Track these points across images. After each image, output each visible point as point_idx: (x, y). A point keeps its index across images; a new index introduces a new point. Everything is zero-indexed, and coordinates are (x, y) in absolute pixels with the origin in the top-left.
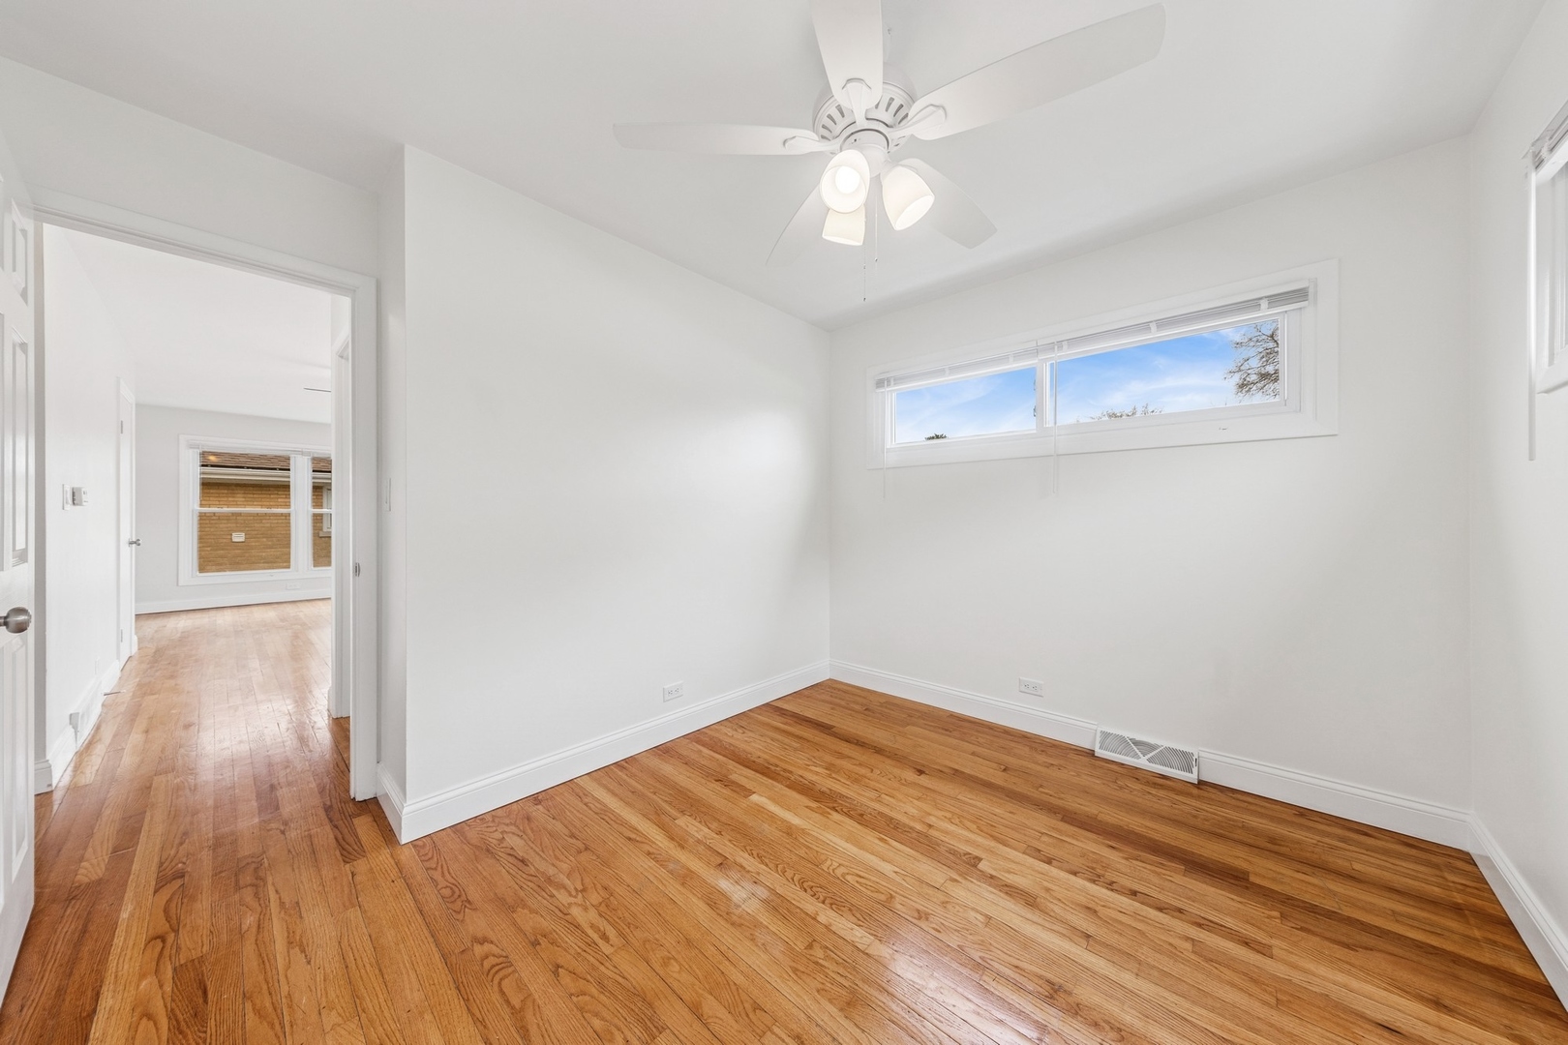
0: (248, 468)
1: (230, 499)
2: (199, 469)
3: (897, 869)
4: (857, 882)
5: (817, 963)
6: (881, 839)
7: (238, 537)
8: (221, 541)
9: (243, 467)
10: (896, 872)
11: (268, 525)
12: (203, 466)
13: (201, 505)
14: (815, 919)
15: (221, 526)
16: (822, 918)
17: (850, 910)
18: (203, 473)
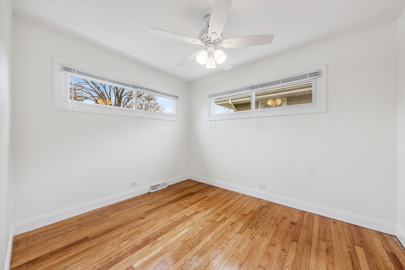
3: (188, 228)
4: (191, 236)
5: (219, 244)
6: (174, 230)
10: (188, 229)
14: (205, 245)
16: (205, 243)
17: (202, 238)
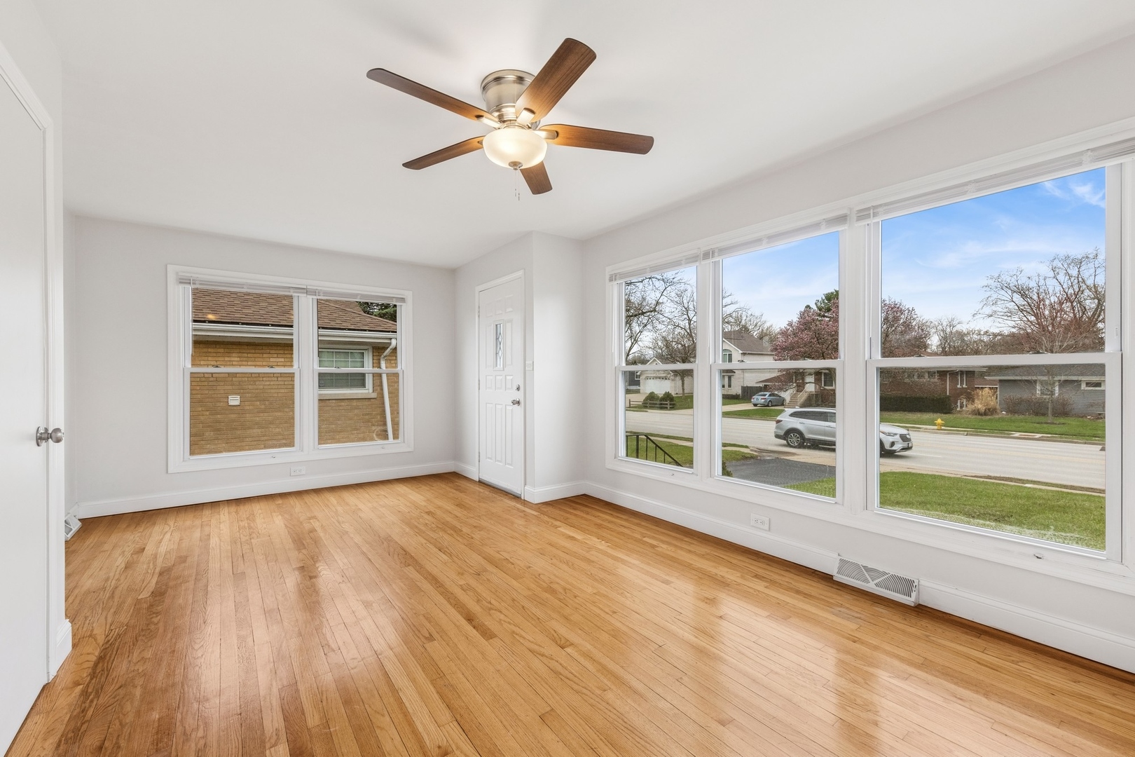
0: (243, 324)
1: (227, 359)
2: (191, 325)
7: (234, 400)
8: (218, 404)
9: (238, 323)
11: (262, 387)
12: (195, 321)
13: (193, 365)
15: (218, 387)
18: (195, 330)
